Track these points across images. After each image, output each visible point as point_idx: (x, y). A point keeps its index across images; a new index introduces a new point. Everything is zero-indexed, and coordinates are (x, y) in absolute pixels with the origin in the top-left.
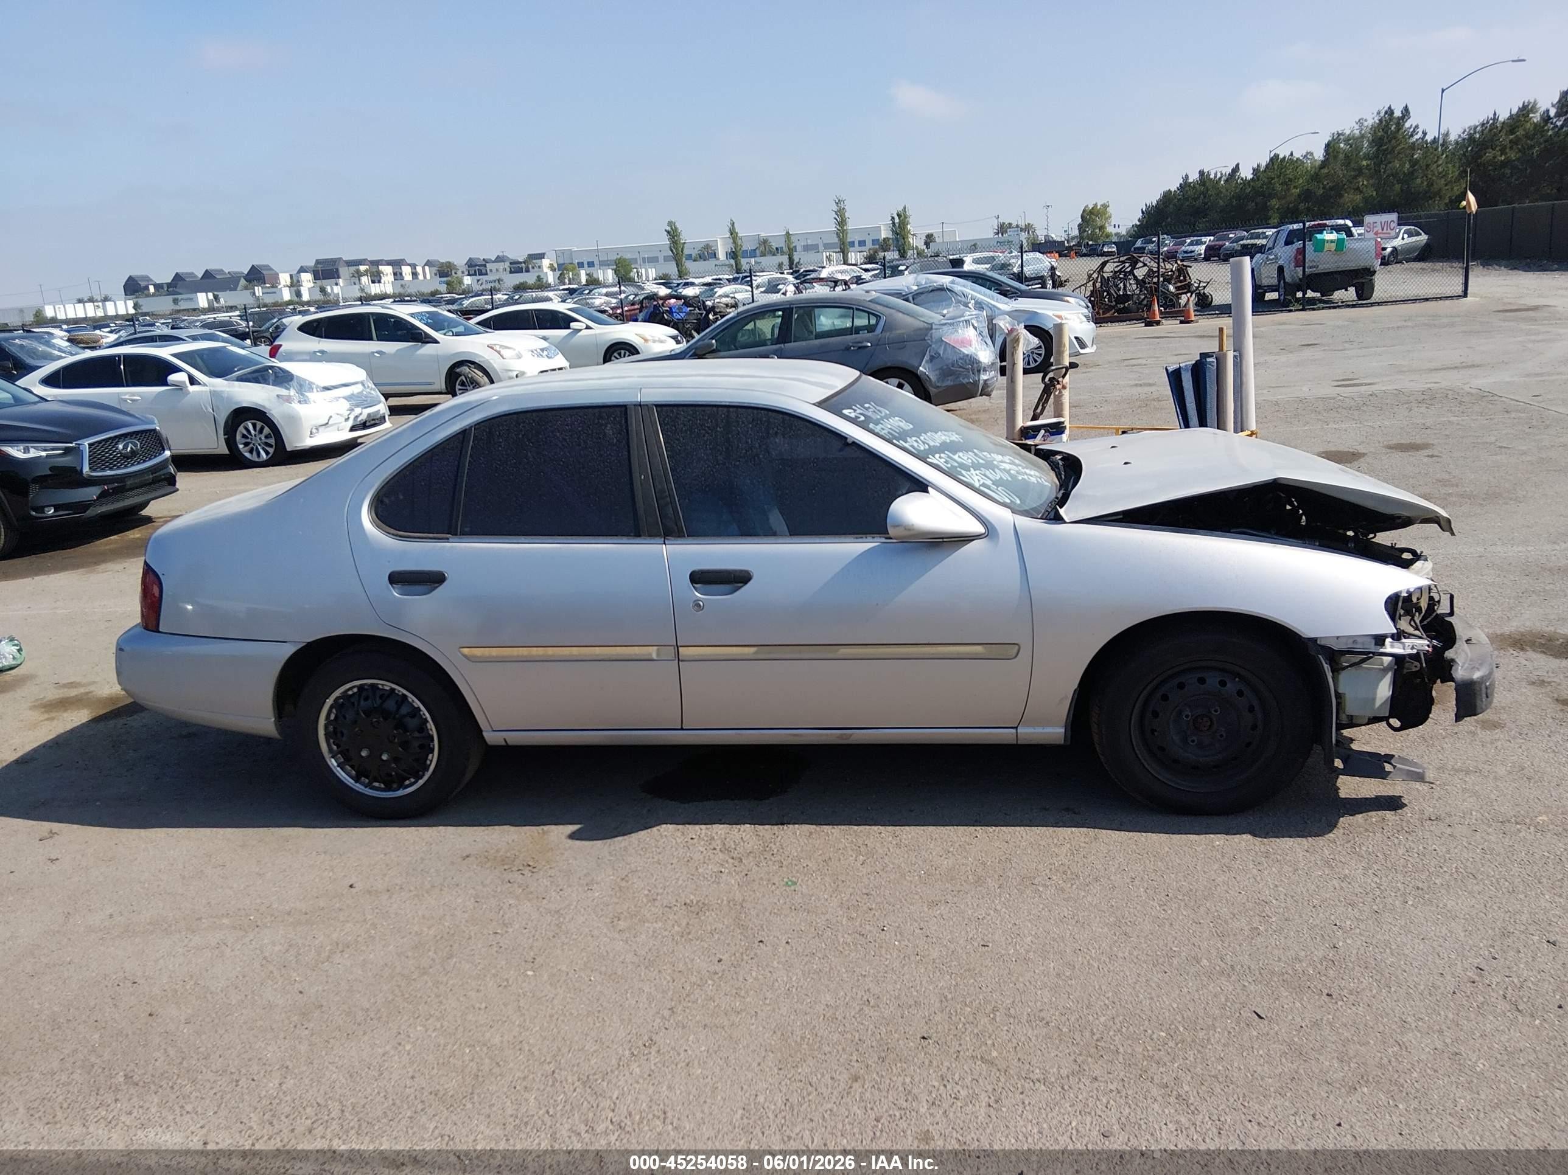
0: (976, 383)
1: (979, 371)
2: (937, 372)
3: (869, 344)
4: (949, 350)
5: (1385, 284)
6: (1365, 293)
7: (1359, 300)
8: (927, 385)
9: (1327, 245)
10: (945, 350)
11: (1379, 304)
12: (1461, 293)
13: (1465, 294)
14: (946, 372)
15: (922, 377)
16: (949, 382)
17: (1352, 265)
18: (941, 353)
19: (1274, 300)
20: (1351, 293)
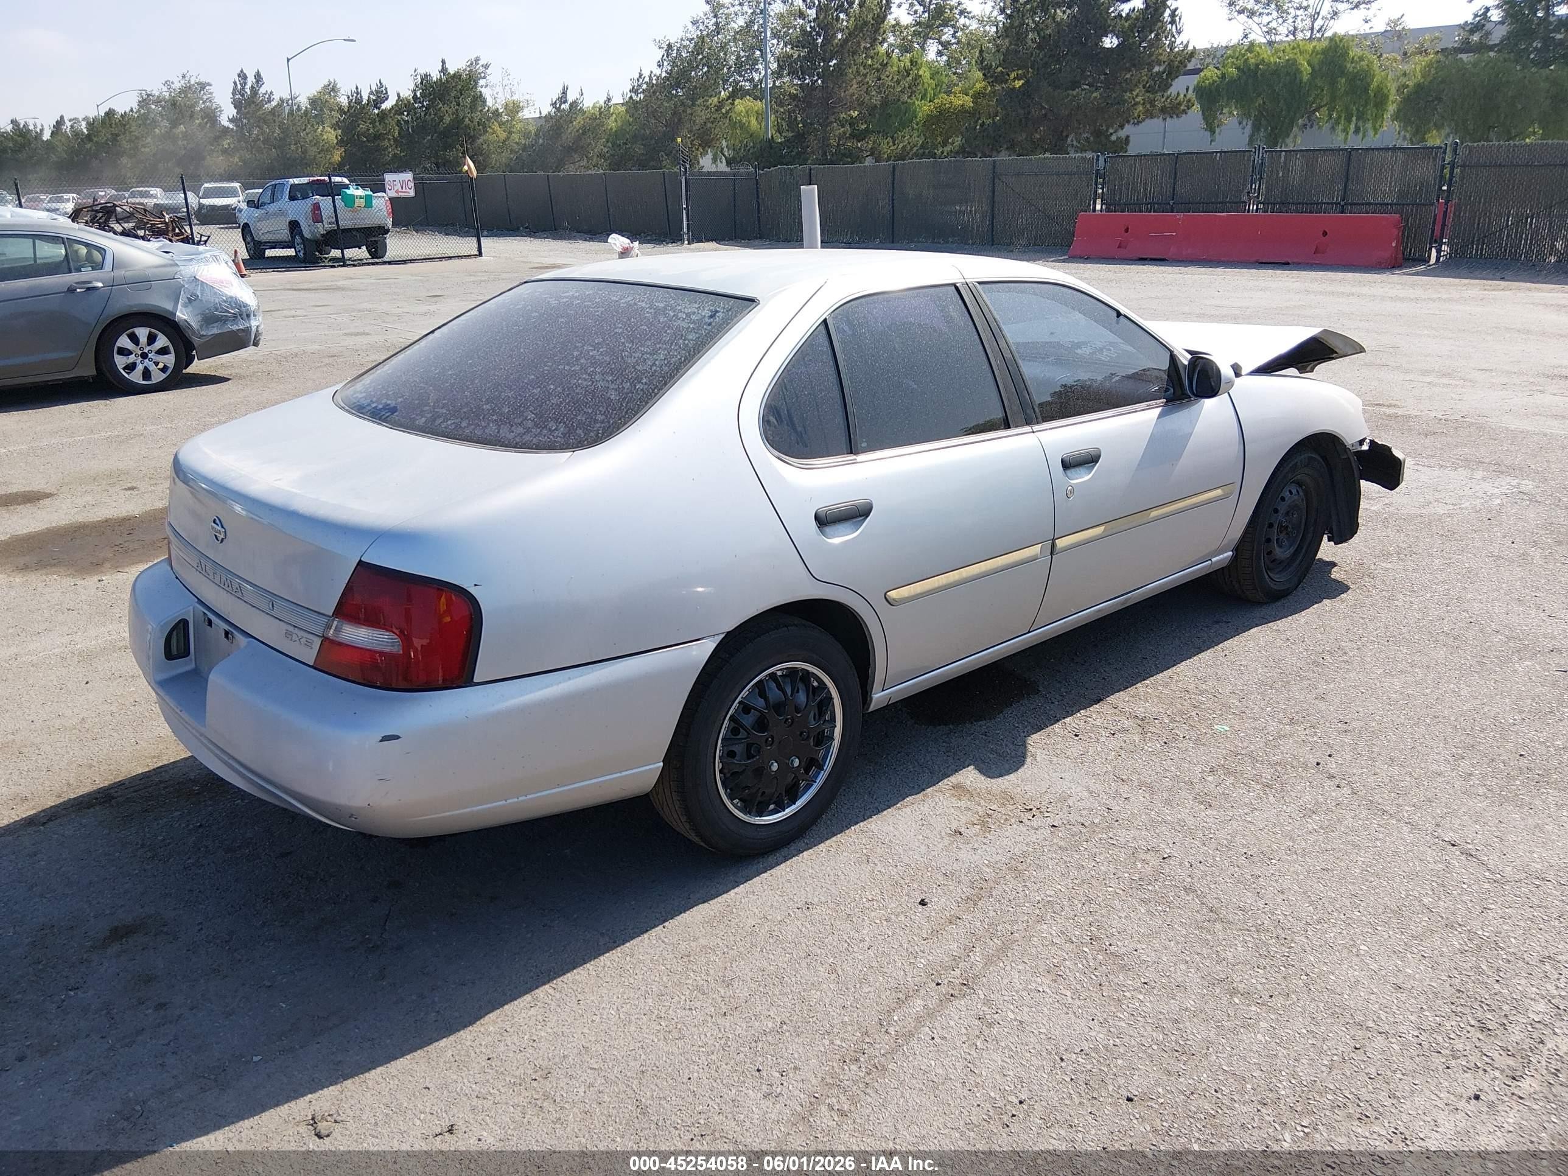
0: (247, 331)
1: (248, 316)
2: (199, 318)
3: (100, 285)
4: (207, 291)
5: (397, 245)
6: (377, 253)
7: (373, 258)
8: (188, 334)
9: (357, 201)
10: (202, 292)
11: (390, 263)
12: (476, 253)
13: (480, 254)
14: (209, 319)
15: (181, 323)
16: (215, 330)
17: (368, 223)
18: (199, 294)
19: (291, 256)
20: (362, 253)
